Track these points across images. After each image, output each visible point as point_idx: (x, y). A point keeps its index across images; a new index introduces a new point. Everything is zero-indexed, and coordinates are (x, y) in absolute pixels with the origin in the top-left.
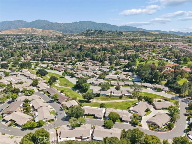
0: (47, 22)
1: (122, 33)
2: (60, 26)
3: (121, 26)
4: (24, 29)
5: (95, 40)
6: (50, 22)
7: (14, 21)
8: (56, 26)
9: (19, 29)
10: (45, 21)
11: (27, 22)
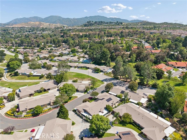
0: (60, 17)
1: (122, 23)
2: (70, 21)
3: (132, 21)
4: (33, 22)
5: (89, 29)
6: (62, 18)
7: (30, 18)
8: (67, 21)
9: (28, 23)
10: (57, 16)
11: (41, 18)
